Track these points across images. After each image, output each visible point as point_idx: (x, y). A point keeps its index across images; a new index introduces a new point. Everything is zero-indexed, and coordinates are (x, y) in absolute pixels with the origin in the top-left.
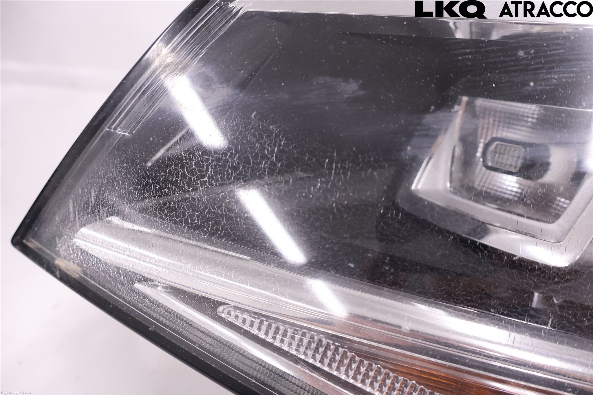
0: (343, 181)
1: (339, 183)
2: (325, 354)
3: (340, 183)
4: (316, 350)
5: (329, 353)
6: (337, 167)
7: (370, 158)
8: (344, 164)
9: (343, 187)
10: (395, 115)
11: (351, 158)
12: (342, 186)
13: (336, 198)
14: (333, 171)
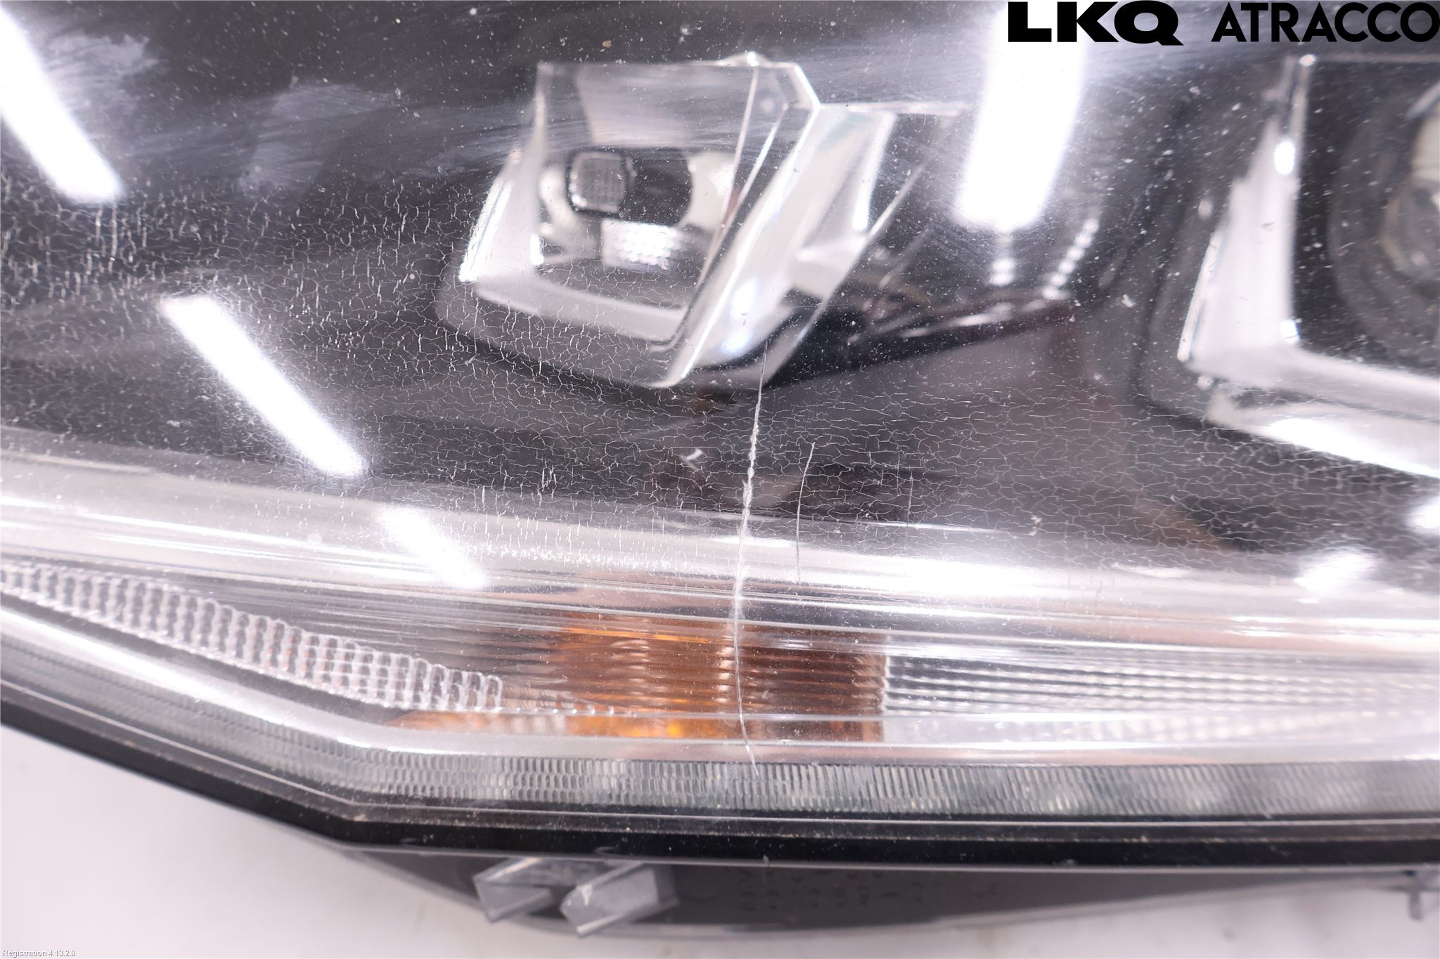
0: (135, 252)
1: (127, 258)
2: (172, 616)
3: (131, 259)
4: (155, 612)
5: (181, 611)
6: (120, 225)
7: (181, 198)
8: (132, 217)
9: (136, 266)
10: (218, 103)
11: (145, 203)
12: (134, 263)
13: (125, 290)
14: (114, 236)
